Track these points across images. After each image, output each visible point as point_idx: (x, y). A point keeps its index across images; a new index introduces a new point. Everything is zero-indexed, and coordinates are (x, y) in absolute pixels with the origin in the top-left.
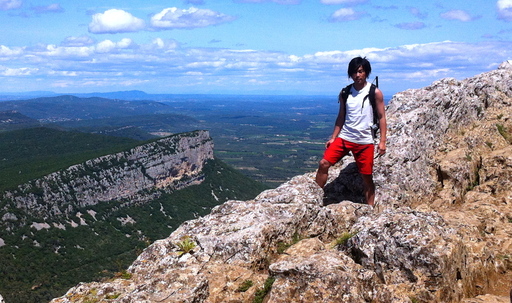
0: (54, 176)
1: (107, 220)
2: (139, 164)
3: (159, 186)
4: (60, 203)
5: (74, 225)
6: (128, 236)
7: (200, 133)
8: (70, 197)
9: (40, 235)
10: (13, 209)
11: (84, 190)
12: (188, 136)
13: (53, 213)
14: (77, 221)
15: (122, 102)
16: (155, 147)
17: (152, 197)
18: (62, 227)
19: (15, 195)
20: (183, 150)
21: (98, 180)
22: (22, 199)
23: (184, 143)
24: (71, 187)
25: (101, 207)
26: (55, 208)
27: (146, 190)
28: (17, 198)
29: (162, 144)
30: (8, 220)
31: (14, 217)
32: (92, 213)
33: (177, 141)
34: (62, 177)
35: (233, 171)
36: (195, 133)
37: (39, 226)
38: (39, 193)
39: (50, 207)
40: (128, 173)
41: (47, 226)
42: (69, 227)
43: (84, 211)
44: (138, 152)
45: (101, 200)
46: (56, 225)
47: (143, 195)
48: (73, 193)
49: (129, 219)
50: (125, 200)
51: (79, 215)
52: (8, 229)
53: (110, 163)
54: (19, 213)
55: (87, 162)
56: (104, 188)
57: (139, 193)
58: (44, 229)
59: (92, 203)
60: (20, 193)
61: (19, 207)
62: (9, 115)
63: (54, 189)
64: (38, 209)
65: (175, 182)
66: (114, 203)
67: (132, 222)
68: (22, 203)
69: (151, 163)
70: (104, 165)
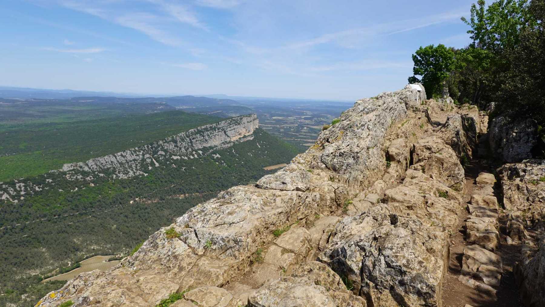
0: (182, 134)
1: (207, 155)
2: (223, 130)
3: (232, 140)
4: (185, 147)
5: (192, 157)
6: (217, 163)
7: (252, 115)
8: (190, 144)
9: (175, 161)
10: (163, 149)
11: (196, 141)
12: (246, 116)
13: (182, 152)
14: (193, 155)
15: (216, 99)
16: (231, 121)
17: (229, 145)
18: (186, 158)
19: (164, 143)
20: (244, 123)
21: (203, 136)
22: (167, 145)
23: (245, 120)
24: (190, 140)
25: (205, 149)
26: (183, 149)
27: (226, 142)
29: (234, 120)
30: (160, 154)
31: (163, 153)
32: (201, 152)
33: (241, 119)
34: (186, 135)
35: (268, 134)
36: (250, 115)
37: (175, 158)
38: (175, 142)
39: (180, 149)
40: (218, 134)
41: (179, 158)
42: (189, 158)
43: (196, 151)
44: (222, 124)
45: (204, 146)
46: (183, 157)
47: (225, 144)
48: (191, 142)
49: (218, 155)
50: (216, 146)
51: (194, 153)
52: (161, 159)
53: (209, 129)
54: (166, 151)
55: (198, 128)
56: (206, 140)
57: (223, 143)
58: (178, 159)
59: (200, 147)
60: (166, 142)
61: (166, 148)
62: (161, 104)
63: (183, 140)
64: (175, 149)
65: (240, 138)
66: (211, 148)
67: (219, 156)
68: (167, 146)
69: (229, 129)
70: (206, 130)
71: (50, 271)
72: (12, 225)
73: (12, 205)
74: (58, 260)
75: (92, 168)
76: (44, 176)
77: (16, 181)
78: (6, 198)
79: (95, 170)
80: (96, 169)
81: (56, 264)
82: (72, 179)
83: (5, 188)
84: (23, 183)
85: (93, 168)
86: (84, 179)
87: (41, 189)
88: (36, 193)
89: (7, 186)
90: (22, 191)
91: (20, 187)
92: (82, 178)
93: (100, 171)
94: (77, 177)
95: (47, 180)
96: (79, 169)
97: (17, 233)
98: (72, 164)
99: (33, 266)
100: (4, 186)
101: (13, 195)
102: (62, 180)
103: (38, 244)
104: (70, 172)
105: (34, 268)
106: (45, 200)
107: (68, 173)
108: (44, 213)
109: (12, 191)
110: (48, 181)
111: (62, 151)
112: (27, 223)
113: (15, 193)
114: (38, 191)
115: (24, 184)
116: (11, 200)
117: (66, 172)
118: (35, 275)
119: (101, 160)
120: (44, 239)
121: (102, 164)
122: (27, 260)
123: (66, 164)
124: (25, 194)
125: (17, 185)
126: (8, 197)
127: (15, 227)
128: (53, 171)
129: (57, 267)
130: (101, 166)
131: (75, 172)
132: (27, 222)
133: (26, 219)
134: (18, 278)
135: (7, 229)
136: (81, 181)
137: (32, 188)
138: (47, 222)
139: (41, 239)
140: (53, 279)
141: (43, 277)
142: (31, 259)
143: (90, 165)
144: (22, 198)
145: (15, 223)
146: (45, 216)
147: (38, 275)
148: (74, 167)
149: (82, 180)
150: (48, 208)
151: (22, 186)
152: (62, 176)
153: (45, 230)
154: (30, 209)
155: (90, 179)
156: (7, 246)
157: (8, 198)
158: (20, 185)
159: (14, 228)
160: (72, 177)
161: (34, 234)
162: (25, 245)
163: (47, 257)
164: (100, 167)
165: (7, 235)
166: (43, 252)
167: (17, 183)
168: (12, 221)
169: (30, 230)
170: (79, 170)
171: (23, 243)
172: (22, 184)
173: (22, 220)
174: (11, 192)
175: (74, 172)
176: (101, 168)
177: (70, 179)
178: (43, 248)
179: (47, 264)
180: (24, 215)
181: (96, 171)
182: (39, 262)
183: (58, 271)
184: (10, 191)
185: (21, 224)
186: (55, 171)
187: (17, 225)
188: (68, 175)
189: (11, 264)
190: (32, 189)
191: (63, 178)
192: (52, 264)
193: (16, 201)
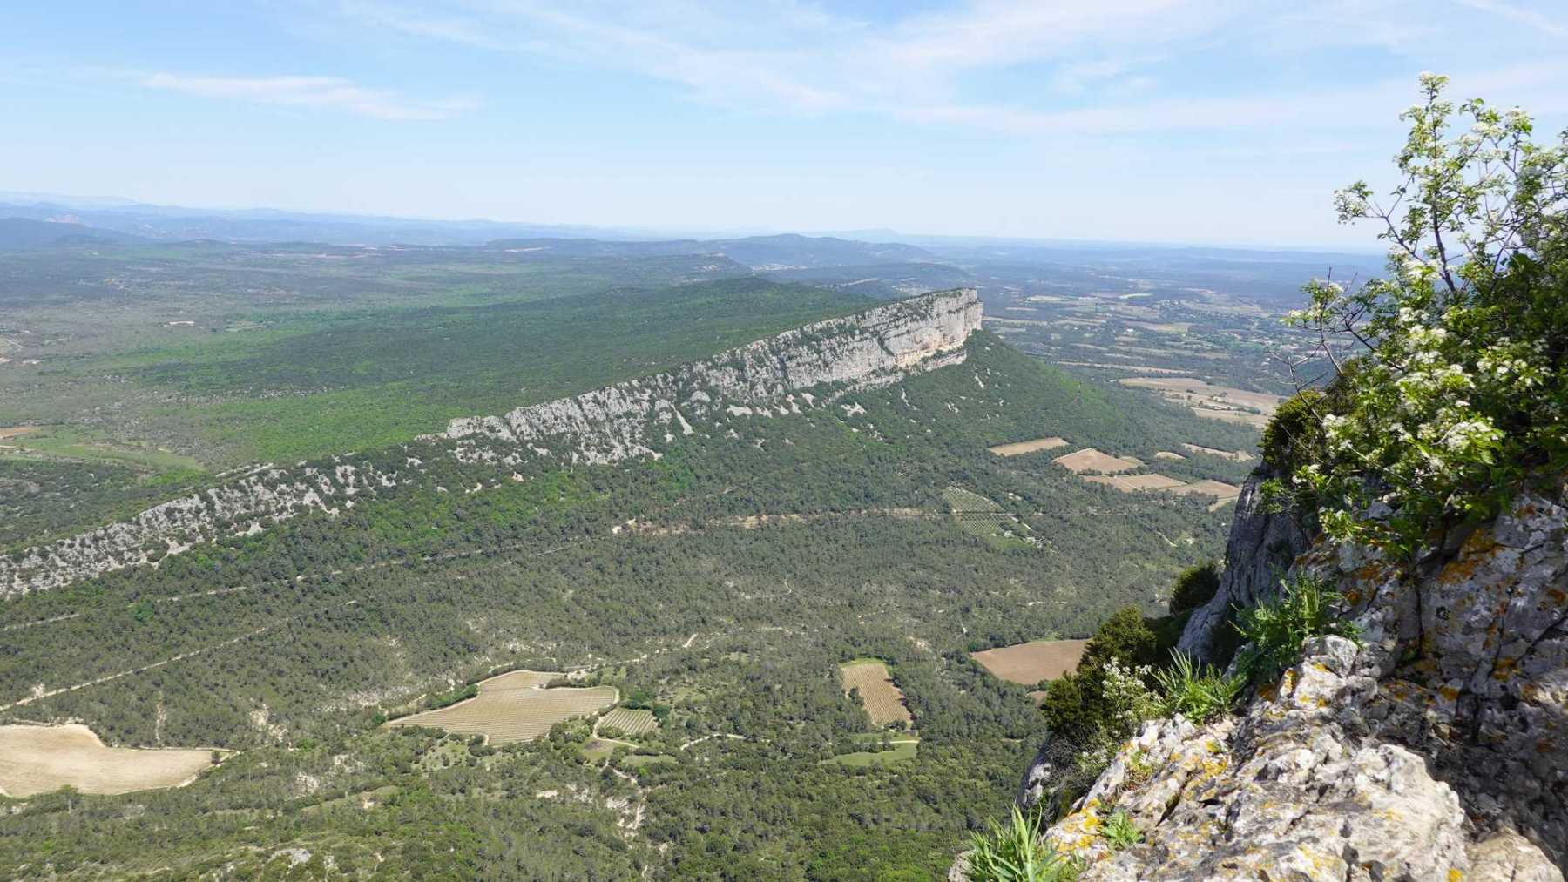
0: (760, 345)
1: (828, 407)
2: (875, 334)
3: (903, 366)
4: (765, 382)
5: (784, 411)
6: (855, 430)
7: (964, 293)
8: (780, 374)
9: (738, 422)
10: (704, 387)
11: (798, 365)
12: (946, 295)
13: (756, 394)
14: (788, 407)
15: (865, 244)
16: (900, 310)
17: (892, 379)
18: (767, 413)
19: (709, 368)
20: (938, 315)
21: (819, 352)
22: (718, 374)
23: (941, 305)
24: (781, 361)
25: (821, 390)
26: (760, 388)
27: (883, 369)
28: (710, 372)
29: (908, 306)
30: (698, 401)
31: (706, 398)
32: (809, 397)
33: (930, 302)
34: (770, 346)
35: (1010, 347)
36: (956, 292)
37: (737, 411)
38: (739, 365)
39: (753, 386)
40: (859, 345)
41: (748, 411)
42: (776, 414)
43: (796, 394)
44: (875, 317)
45: (820, 379)
46: (759, 410)
47: (879, 376)
48: (784, 369)
49: (858, 408)
50: (855, 381)
51: (791, 398)
52: (698, 412)
53: (836, 331)
54: (713, 392)
55: (805, 328)
56: (826, 365)
57: (873, 372)
58: (744, 415)
59: (809, 383)
60: (715, 366)
61: (713, 383)
62: (713, 259)
63: (760, 362)
64: (738, 388)
65: (924, 360)
66: (838, 385)
67: (862, 411)
68: (717, 379)
69: (894, 332)
70: (828, 332)
71: (405, 701)
72: (322, 573)
73: (325, 520)
74: (424, 672)
75: (518, 431)
76: (403, 449)
77: (337, 460)
78: (313, 502)
79: (526, 438)
80: (530, 435)
81: (420, 684)
82: (469, 459)
83: (309, 477)
84: (352, 465)
85: (522, 433)
86: (499, 461)
87: (394, 484)
88: (382, 491)
89: (315, 471)
90: (348, 485)
91: (344, 475)
92: (492, 459)
93: (539, 440)
94: (480, 456)
95: (410, 460)
96: (487, 433)
97: (333, 594)
98: (469, 420)
99: (365, 683)
100: (308, 472)
101: (328, 496)
102: (445, 460)
103: (380, 625)
104: (466, 442)
105: (366, 689)
106: (400, 512)
107: (459, 442)
108: (399, 546)
109: (326, 484)
110: (412, 464)
111: (452, 384)
112: (358, 569)
113: (333, 490)
114: (386, 487)
115: (353, 469)
116: (324, 508)
117: (455, 441)
118: (370, 707)
119: (541, 411)
120: (394, 615)
121: (545, 421)
122: (351, 666)
123: (455, 420)
124: (356, 494)
125: (339, 470)
126: (318, 500)
127: (331, 578)
128: (423, 436)
129: (422, 691)
130: (542, 428)
131: (476, 441)
132: (357, 566)
133: (357, 559)
134: (328, 709)
135: (311, 583)
136: (489, 466)
137: (374, 478)
138: (405, 570)
139: (387, 615)
140: (409, 721)
141: (386, 713)
142: (361, 665)
143: (514, 425)
144: (349, 504)
145: (330, 567)
146: (401, 554)
147: (375, 707)
148: (475, 427)
149: (495, 463)
150: (409, 533)
151: (349, 473)
152: (445, 450)
153: (398, 592)
154: (365, 534)
155: (513, 463)
156: (309, 626)
157: (317, 504)
158: (346, 470)
159: (327, 581)
160: (470, 455)
161: (372, 600)
162: (350, 625)
163: (402, 662)
164: (538, 431)
165: (310, 598)
166: (391, 649)
167: (338, 464)
168: (325, 562)
169: (363, 588)
170: (488, 438)
171: (348, 622)
172: (350, 469)
173: (347, 559)
174: (325, 488)
175: (473, 442)
176: (543, 435)
177: (465, 461)
178: (392, 638)
179: (400, 681)
180: (353, 548)
181: (528, 442)
182: (380, 674)
183: (423, 703)
184: (322, 486)
185: (344, 570)
186: (429, 436)
187: (334, 573)
188: (458, 449)
189: (315, 672)
190: (373, 481)
191: (447, 455)
192: (411, 683)
193: (335, 511)
